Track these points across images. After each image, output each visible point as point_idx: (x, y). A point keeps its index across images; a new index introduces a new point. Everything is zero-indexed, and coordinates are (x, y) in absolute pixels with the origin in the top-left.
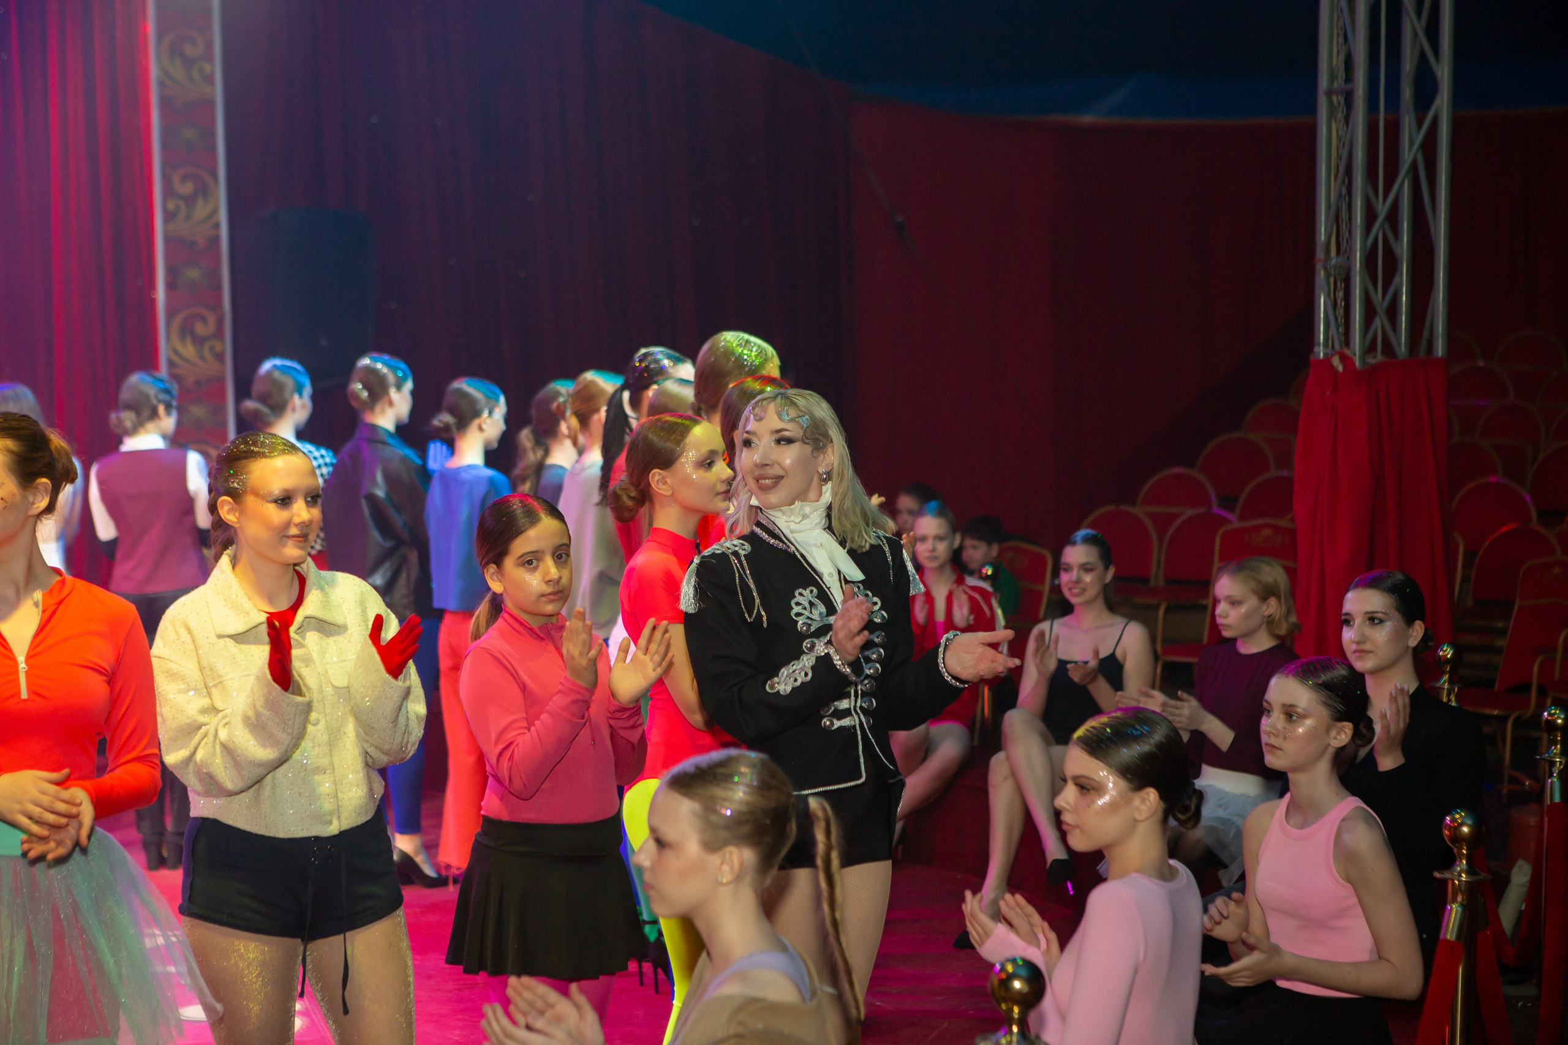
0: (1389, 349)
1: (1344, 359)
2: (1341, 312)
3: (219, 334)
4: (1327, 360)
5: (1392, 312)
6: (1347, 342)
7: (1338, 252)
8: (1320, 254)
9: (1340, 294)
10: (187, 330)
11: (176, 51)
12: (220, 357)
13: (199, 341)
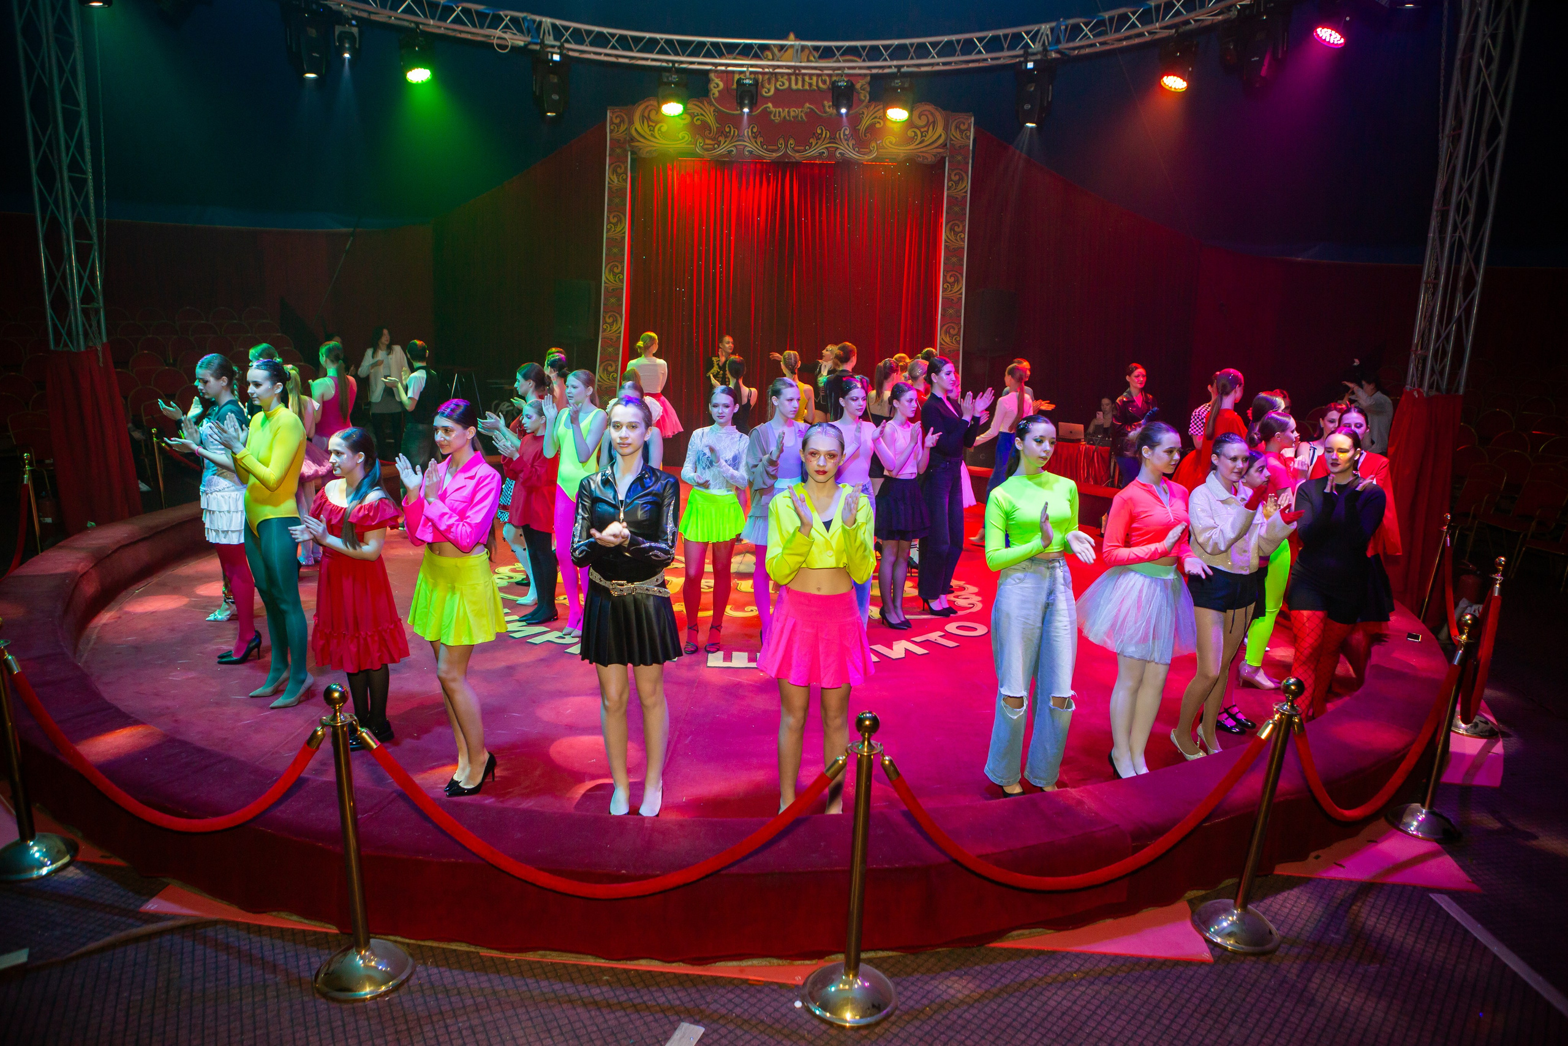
0: (1438, 389)
1: (1419, 393)
2: (1419, 373)
3: (958, 334)
4: (1411, 392)
5: (1442, 373)
6: (1421, 385)
7: (1421, 349)
8: (1414, 348)
9: (1420, 365)
10: (947, 332)
11: (952, 229)
12: (958, 342)
13: (951, 336)
